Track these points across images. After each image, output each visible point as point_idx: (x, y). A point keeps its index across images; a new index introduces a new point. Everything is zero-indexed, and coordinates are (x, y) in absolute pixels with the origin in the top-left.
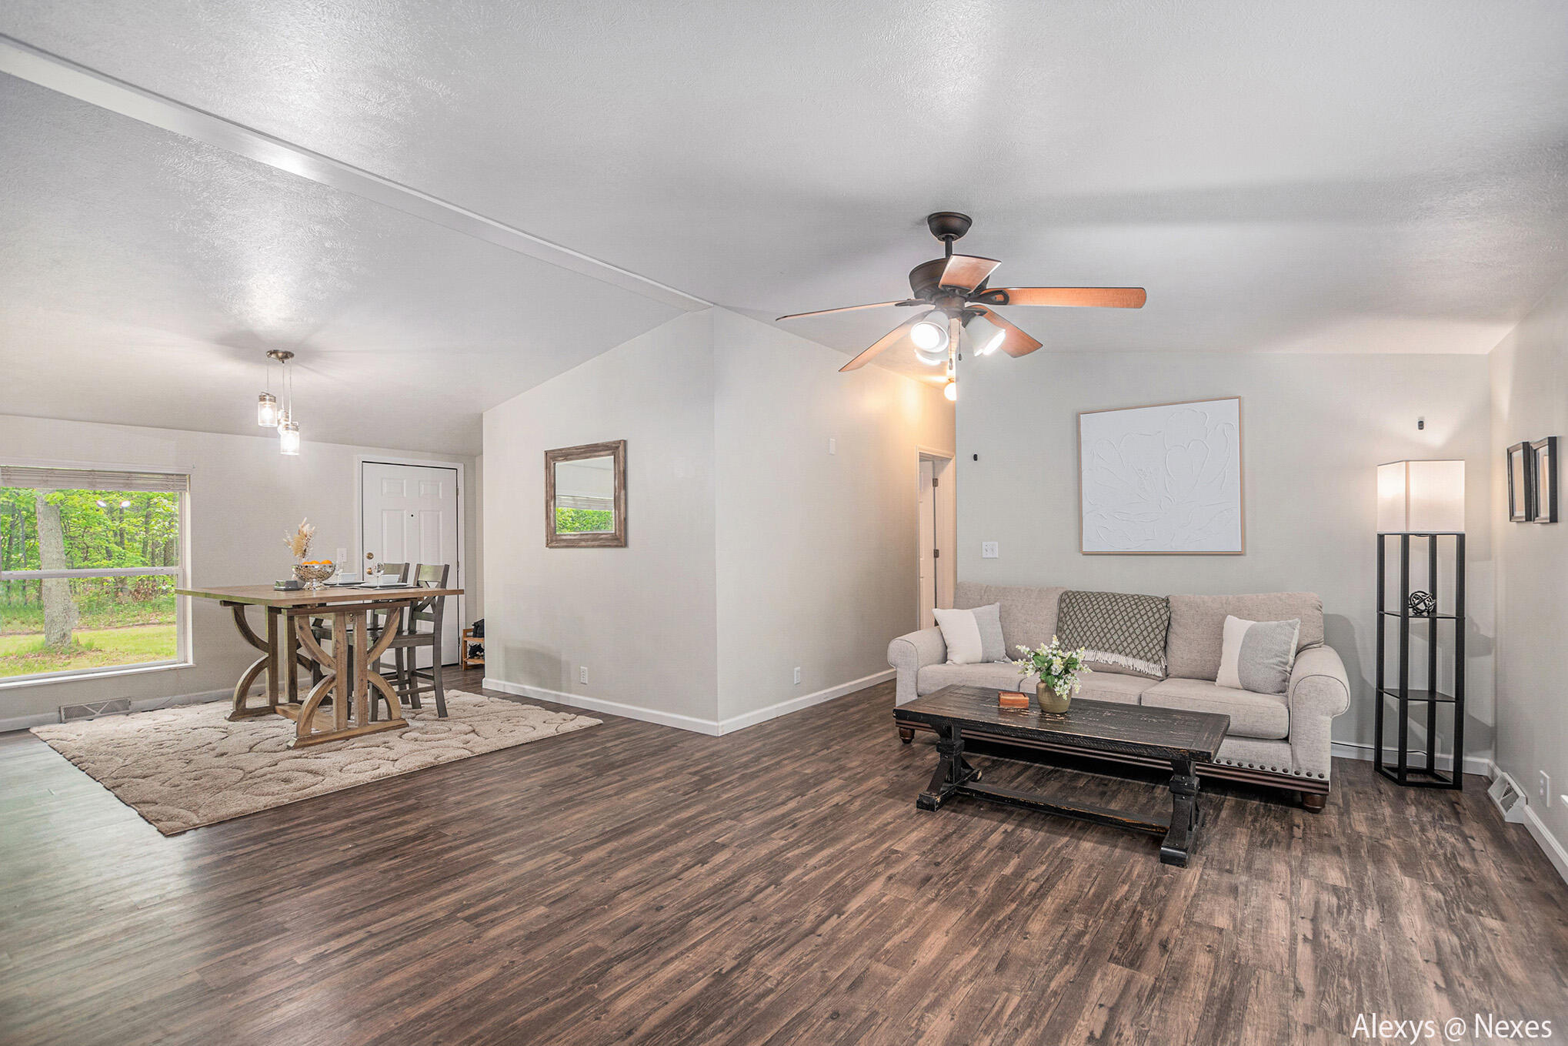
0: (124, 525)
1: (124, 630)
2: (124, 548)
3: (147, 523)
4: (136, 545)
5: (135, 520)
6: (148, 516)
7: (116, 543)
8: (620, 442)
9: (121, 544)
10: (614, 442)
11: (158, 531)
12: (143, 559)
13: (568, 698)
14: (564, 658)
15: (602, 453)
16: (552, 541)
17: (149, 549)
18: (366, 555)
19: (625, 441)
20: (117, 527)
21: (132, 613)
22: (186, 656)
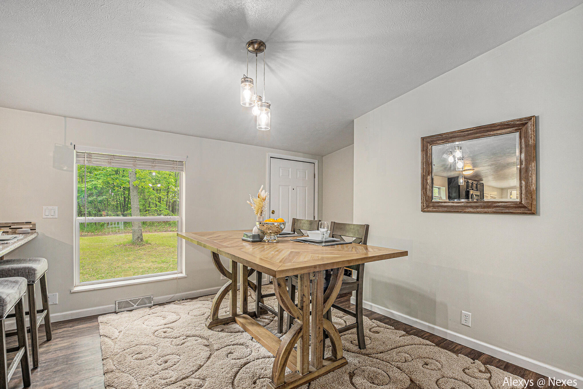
0: (160, 195)
1: (160, 233)
2: (160, 203)
3: (167, 195)
4: (164, 202)
5: (164, 194)
6: (168, 192)
7: (158, 202)
8: (530, 119)
9: (160, 202)
10: (520, 120)
11: (171, 197)
12: (166, 207)
13: (446, 333)
14: (439, 299)
15: (499, 132)
16: (428, 207)
17: (168, 204)
18: (271, 211)
19: (536, 118)
20: (158, 196)
21: (162, 227)
22: (182, 269)
